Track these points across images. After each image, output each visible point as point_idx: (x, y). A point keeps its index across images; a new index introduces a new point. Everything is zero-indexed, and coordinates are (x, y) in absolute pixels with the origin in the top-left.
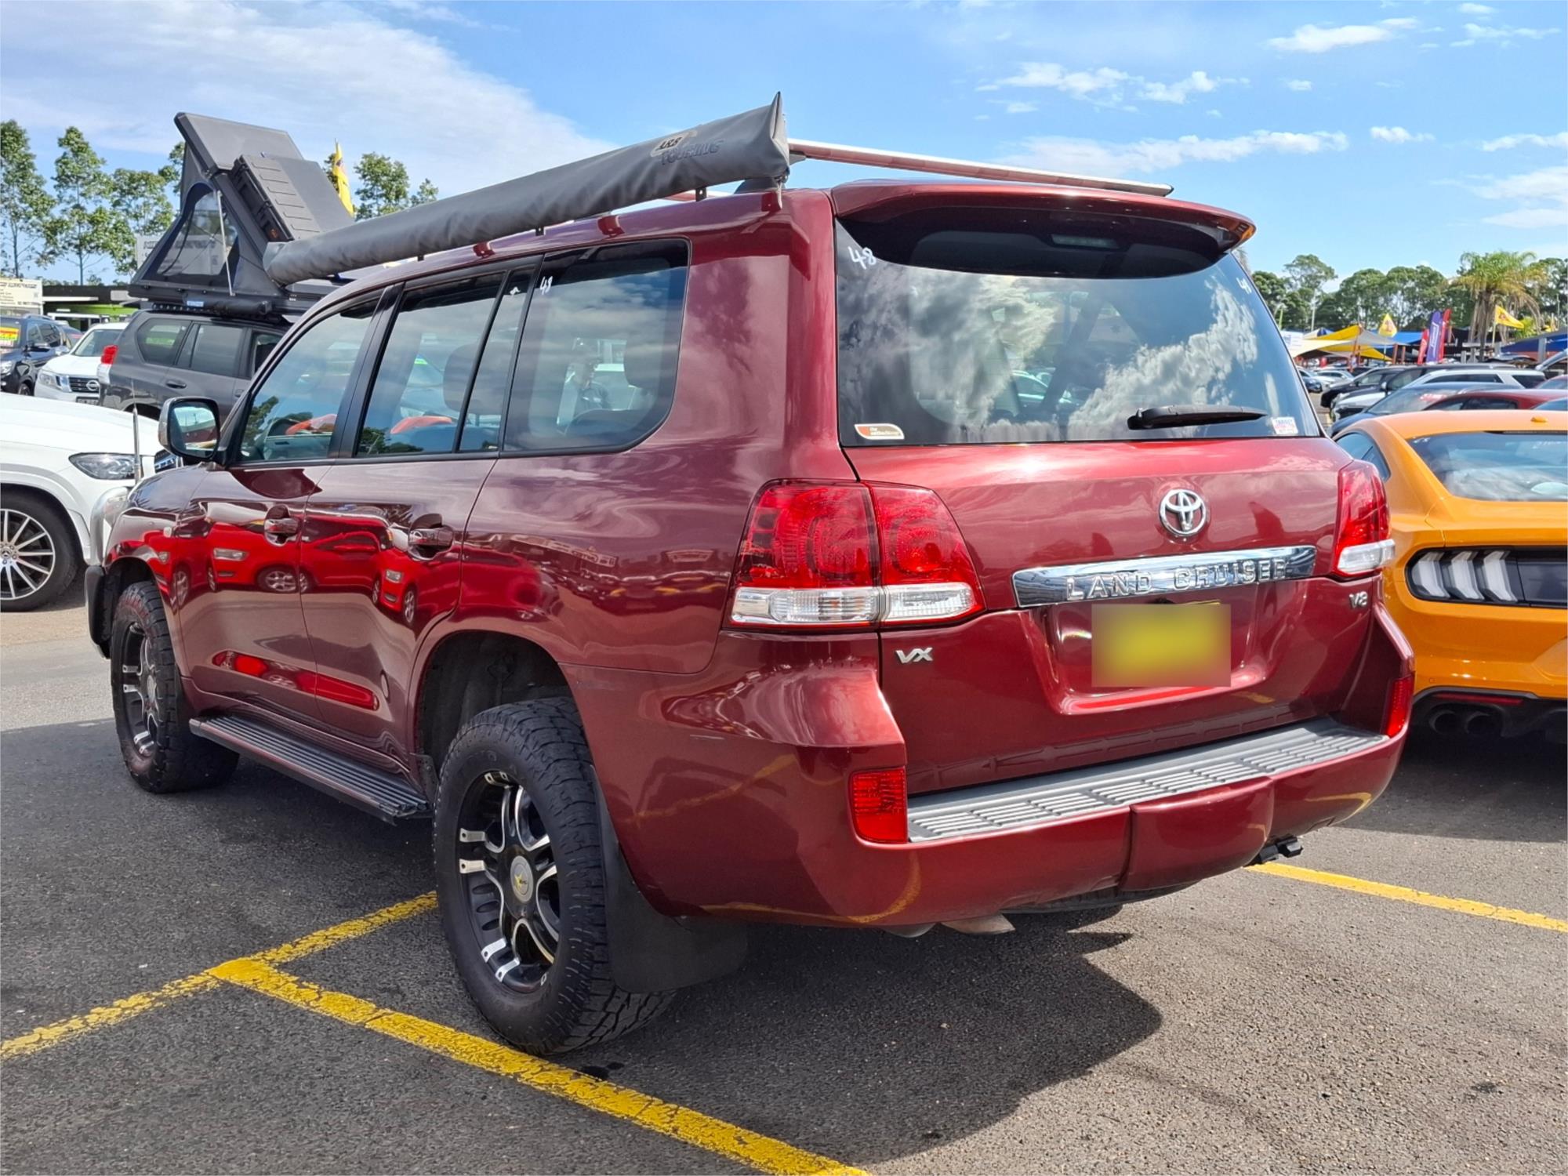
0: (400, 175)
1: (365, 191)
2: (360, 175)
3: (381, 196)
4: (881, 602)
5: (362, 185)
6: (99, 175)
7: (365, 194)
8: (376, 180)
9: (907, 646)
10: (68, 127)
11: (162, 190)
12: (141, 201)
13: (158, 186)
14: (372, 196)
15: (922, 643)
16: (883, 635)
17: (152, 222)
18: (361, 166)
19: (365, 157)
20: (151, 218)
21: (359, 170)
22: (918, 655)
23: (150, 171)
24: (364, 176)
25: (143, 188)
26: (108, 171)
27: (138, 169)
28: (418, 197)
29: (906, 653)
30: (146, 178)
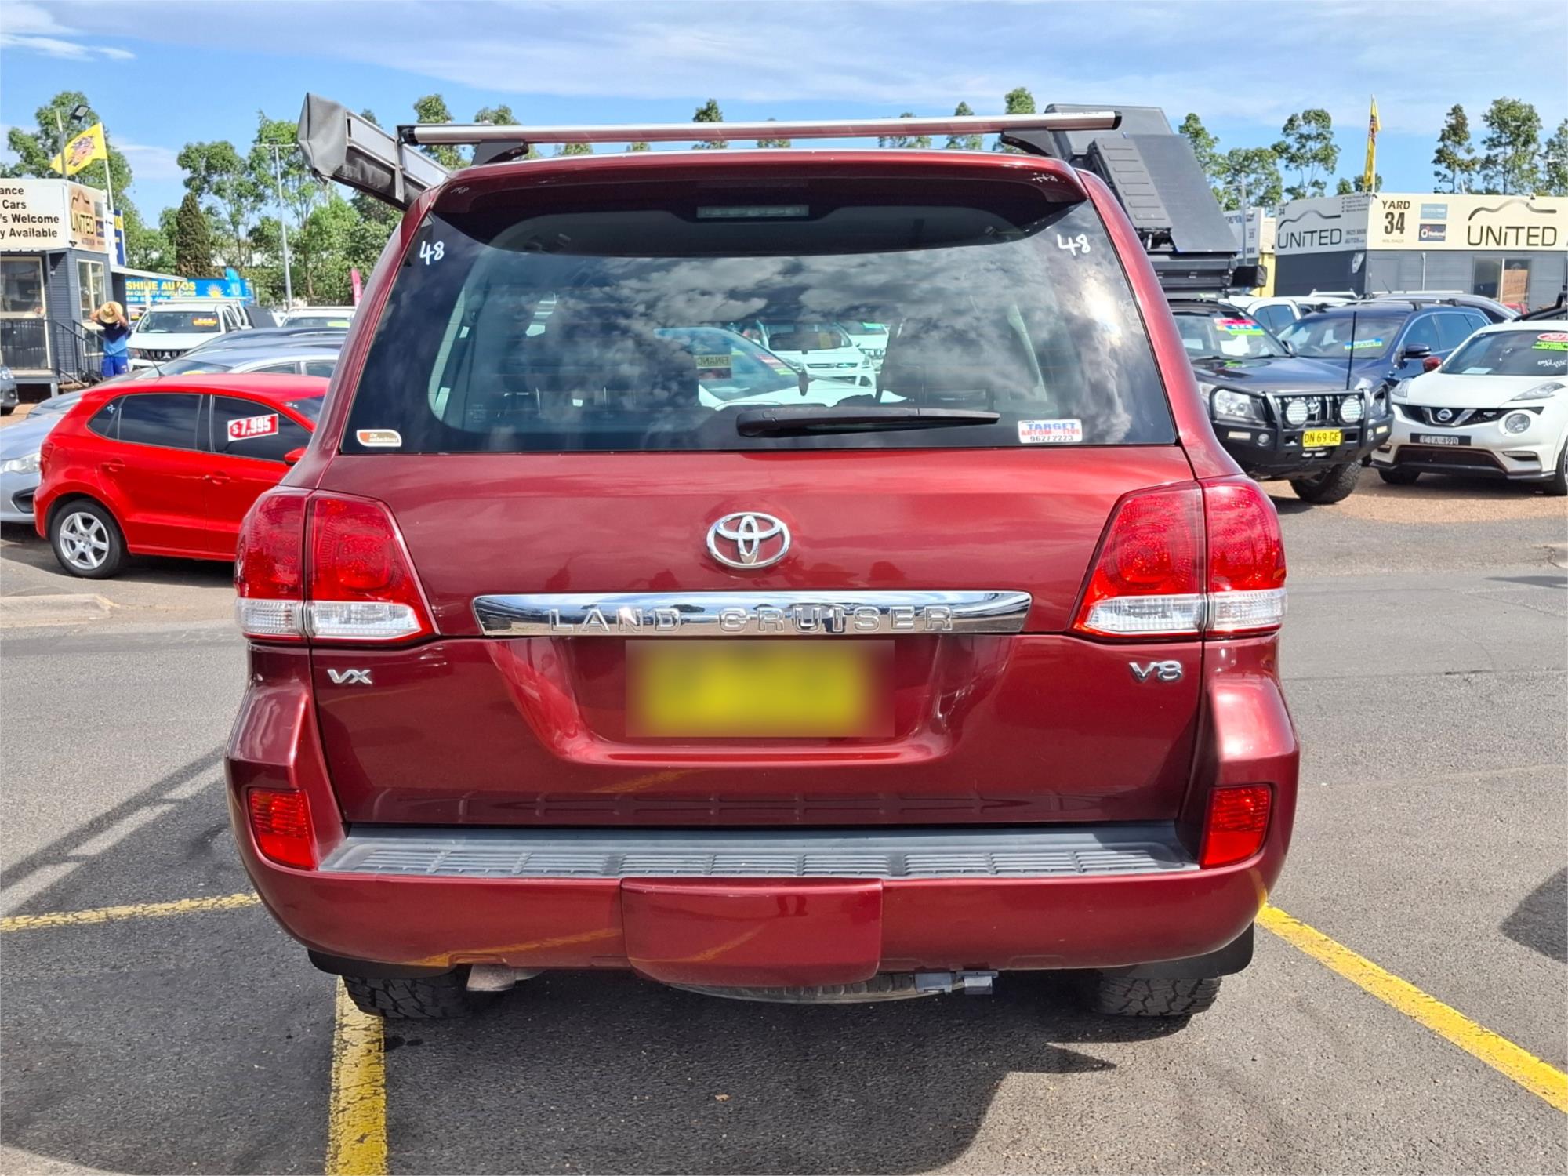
0: (1529, 118)
1: (1491, 140)
2: (1488, 123)
3: (1507, 144)
4: (307, 617)
5: (1490, 132)
6: (1214, 156)
7: (1493, 143)
8: (1503, 125)
9: (342, 665)
10: (1186, 115)
11: (1274, 164)
12: (1253, 177)
13: (1271, 160)
14: (1500, 144)
15: (359, 664)
16: (315, 652)
17: (1262, 198)
18: (1489, 114)
19: (1496, 102)
20: (1261, 194)
21: (1486, 118)
22: (352, 677)
23: (1264, 148)
24: (1492, 124)
25: (1256, 165)
26: (1222, 149)
27: (1252, 146)
28: (1555, 139)
29: (340, 673)
30: (1259, 154)
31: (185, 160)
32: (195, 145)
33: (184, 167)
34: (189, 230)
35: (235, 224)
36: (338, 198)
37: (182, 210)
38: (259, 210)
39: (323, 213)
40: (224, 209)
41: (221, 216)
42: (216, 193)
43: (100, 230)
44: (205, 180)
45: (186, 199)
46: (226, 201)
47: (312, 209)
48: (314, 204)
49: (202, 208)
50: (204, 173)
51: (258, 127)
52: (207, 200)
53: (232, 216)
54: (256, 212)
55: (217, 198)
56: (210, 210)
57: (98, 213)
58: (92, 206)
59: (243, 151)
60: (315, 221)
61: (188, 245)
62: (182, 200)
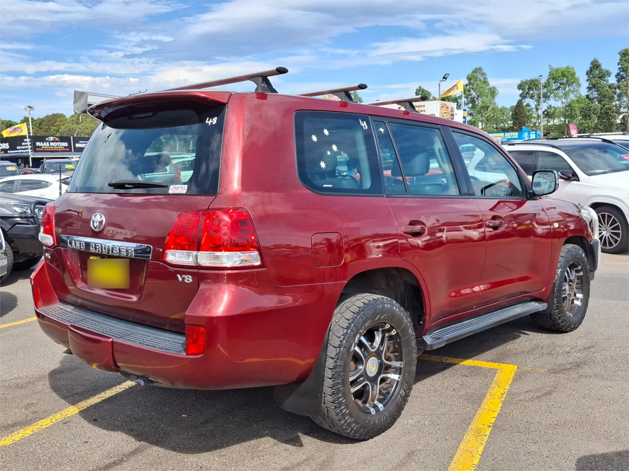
31: (520, 87)
32: (524, 81)
33: (520, 89)
34: (518, 113)
35: (537, 109)
36: (580, 95)
37: (517, 106)
38: (547, 103)
39: (573, 101)
40: (533, 103)
41: (531, 107)
42: (530, 98)
43: (452, 117)
44: (528, 93)
45: (519, 101)
46: (534, 100)
47: (569, 100)
48: (570, 99)
49: (525, 104)
50: (527, 91)
51: (549, 71)
52: (527, 101)
53: (536, 106)
54: (545, 103)
55: (531, 100)
56: (528, 105)
57: (452, 111)
58: (450, 109)
59: (543, 81)
60: (569, 106)
61: (518, 118)
62: (517, 102)
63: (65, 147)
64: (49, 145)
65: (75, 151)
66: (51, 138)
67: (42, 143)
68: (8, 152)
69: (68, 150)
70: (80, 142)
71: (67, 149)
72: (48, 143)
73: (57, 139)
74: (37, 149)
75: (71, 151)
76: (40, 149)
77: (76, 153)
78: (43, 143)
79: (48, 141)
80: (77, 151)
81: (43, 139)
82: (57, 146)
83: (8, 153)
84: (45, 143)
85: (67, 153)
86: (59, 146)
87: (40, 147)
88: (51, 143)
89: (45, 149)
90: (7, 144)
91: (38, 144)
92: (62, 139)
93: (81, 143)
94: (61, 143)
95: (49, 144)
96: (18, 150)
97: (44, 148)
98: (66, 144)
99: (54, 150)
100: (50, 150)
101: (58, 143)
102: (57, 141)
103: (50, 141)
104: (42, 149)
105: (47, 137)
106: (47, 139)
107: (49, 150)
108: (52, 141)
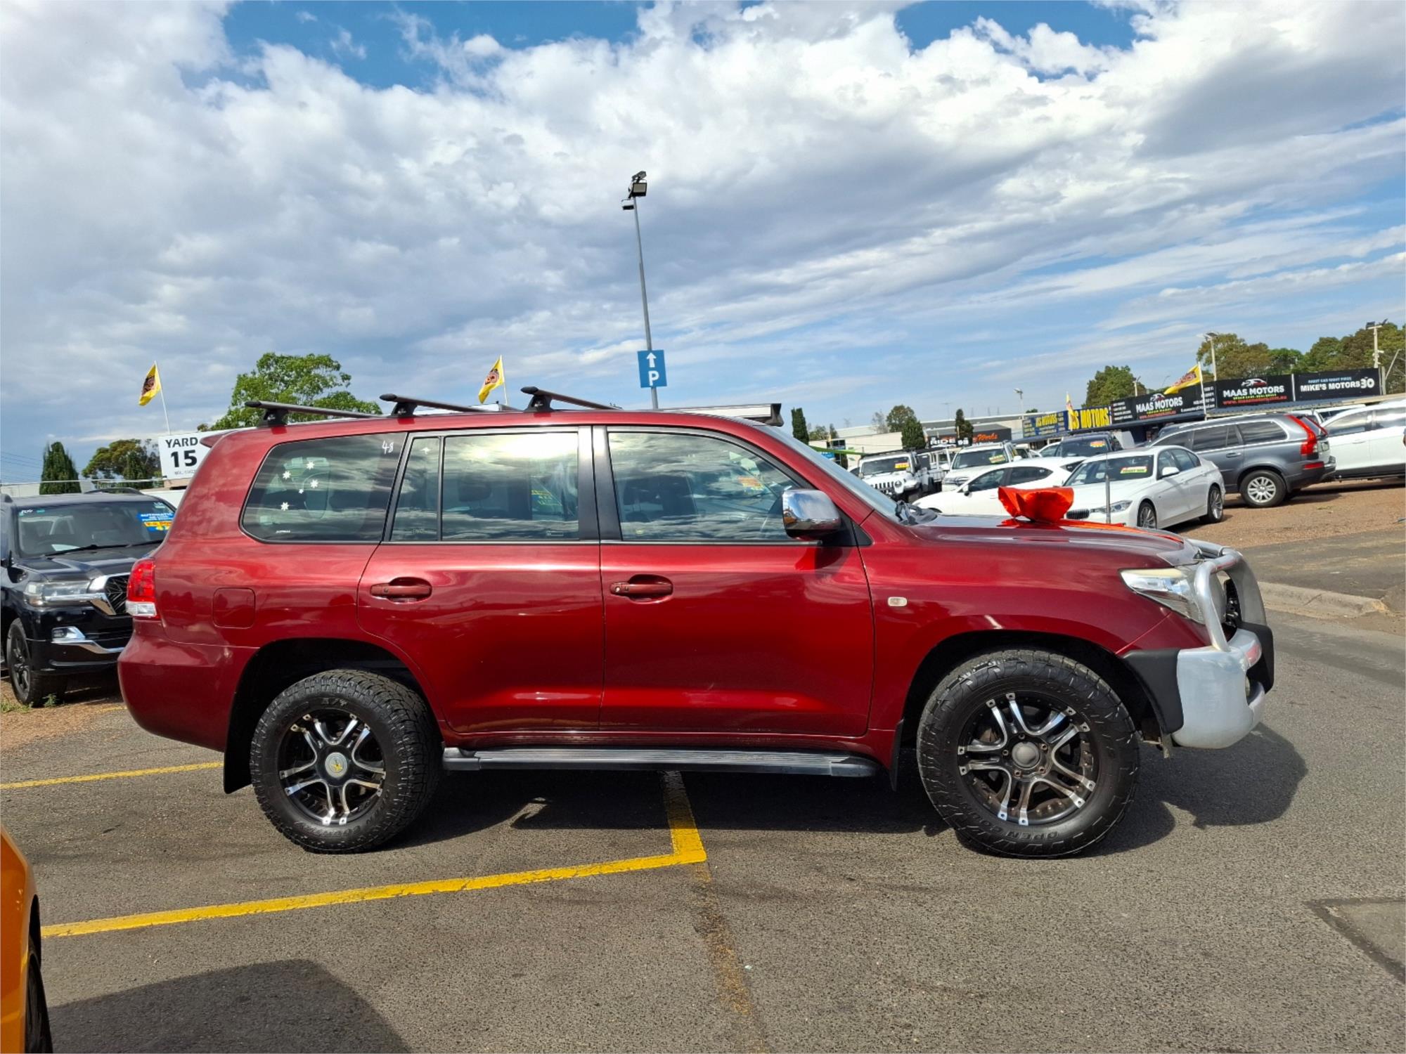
63: (1279, 394)
64: (1246, 394)
65: (1298, 399)
66: (1252, 382)
67: (1233, 391)
68: (1182, 410)
69: (1285, 398)
70: (1309, 382)
71: (1282, 398)
72: (1245, 390)
73: (1262, 381)
74: (1225, 403)
75: (1290, 399)
76: (1230, 402)
77: (1299, 402)
78: (1236, 392)
79: (1245, 387)
80: (1302, 400)
81: (1236, 385)
82: (1263, 394)
83: (1181, 413)
84: (1239, 391)
85: (1282, 404)
86: (1267, 393)
87: (1231, 399)
88: (1251, 390)
89: (1239, 402)
90: (1181, 398)
91: (1226, 393)
92: (1272, 381)
93: (1312, 384)
94: (1270, 387)
95: (1248, 391)
96: (1196, 406)
97: (1237, 400)
98: (1281, 389)
99: (1256, 400)
100: (1250, 401)
101: (1265, 388)
102: (1262, 386)
103: (1250, 387)
104: (1234, 402)
105: (1244, 380)
106: (1244, 384)
107: (1247, 401)
108: (1253, 387)
